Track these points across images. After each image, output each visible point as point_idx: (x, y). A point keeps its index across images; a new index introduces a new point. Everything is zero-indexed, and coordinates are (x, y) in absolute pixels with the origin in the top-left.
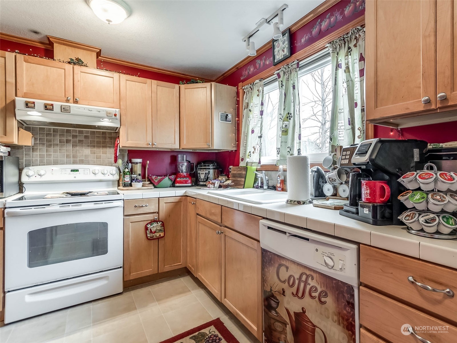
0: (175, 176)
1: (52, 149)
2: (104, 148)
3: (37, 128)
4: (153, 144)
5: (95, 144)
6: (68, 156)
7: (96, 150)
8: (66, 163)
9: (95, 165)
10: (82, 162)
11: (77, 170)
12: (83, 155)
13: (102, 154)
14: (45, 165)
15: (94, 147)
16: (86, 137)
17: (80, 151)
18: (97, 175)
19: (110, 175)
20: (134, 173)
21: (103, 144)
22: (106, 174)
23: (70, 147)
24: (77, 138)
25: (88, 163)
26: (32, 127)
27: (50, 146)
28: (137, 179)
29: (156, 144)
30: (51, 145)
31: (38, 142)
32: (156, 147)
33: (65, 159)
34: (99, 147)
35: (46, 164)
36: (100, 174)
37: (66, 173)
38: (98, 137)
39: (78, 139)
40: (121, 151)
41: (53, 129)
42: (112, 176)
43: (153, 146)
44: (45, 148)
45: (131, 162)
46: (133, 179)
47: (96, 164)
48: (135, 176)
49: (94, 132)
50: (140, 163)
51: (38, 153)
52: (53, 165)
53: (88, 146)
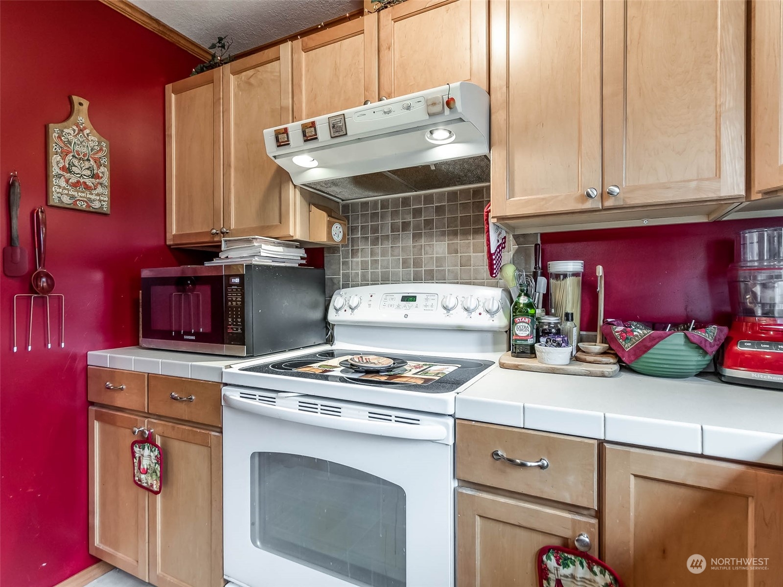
0: (725, 329)
1: (379, 248)
2: (477, 236)
3: (357, 204)
4: (605, 194)
5: (457, 227)
6: (405, 263)
7: (459, 241)
8: (401, 280)
9: (457, 283)
10: (430, 277)
11: (413, 299)
12: (432, 258)
13: (473, 252)
14: (368, 285)
15: (455, 234)
16: (439, 210)
17: (427, 248)
18: (451, 312)
19: (484, 314)
20: (556, 310)
21: (475, 222)
22: (474, 310)
23: (407, 241)
24: (421, 217)
25: (442, 280)
26: (352, 204)
27: (375, 241)
28: (559, 332)
29: (617, 190)
30: (377, 238)
31: (360, 236)
32: (620, 203)
33: (401, 270)
34: (465, 233)
35: (370, 282)
36: (459, 309)
37: (391, 306)
38: (465, 206)
39: (423, 218)
40: (522, 239)
41: (382, 201)
42: (489, 316)
43: (609, 203)
44: (369, 247)
45: (545, 274)
46: (543, 331)
47: (459, 281)
48: (552, 320)
49: (454, 193)
50: (575, 274)
51: (359, 259)
52: (381, 284)
53: (443, 234)
